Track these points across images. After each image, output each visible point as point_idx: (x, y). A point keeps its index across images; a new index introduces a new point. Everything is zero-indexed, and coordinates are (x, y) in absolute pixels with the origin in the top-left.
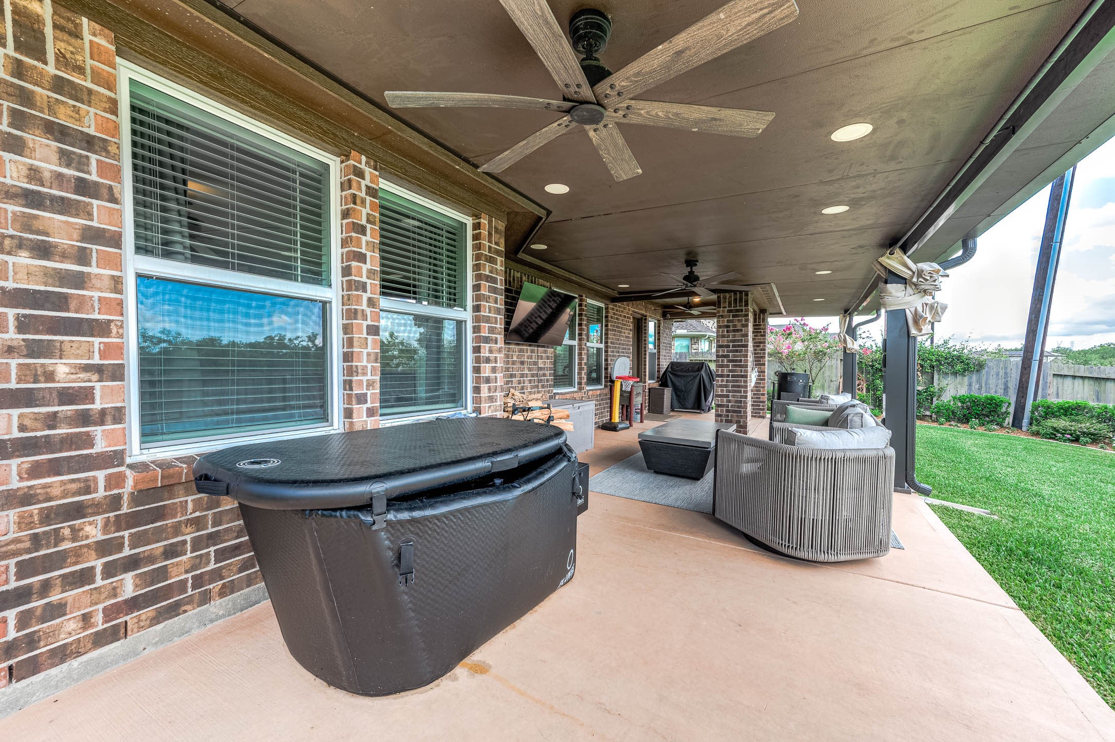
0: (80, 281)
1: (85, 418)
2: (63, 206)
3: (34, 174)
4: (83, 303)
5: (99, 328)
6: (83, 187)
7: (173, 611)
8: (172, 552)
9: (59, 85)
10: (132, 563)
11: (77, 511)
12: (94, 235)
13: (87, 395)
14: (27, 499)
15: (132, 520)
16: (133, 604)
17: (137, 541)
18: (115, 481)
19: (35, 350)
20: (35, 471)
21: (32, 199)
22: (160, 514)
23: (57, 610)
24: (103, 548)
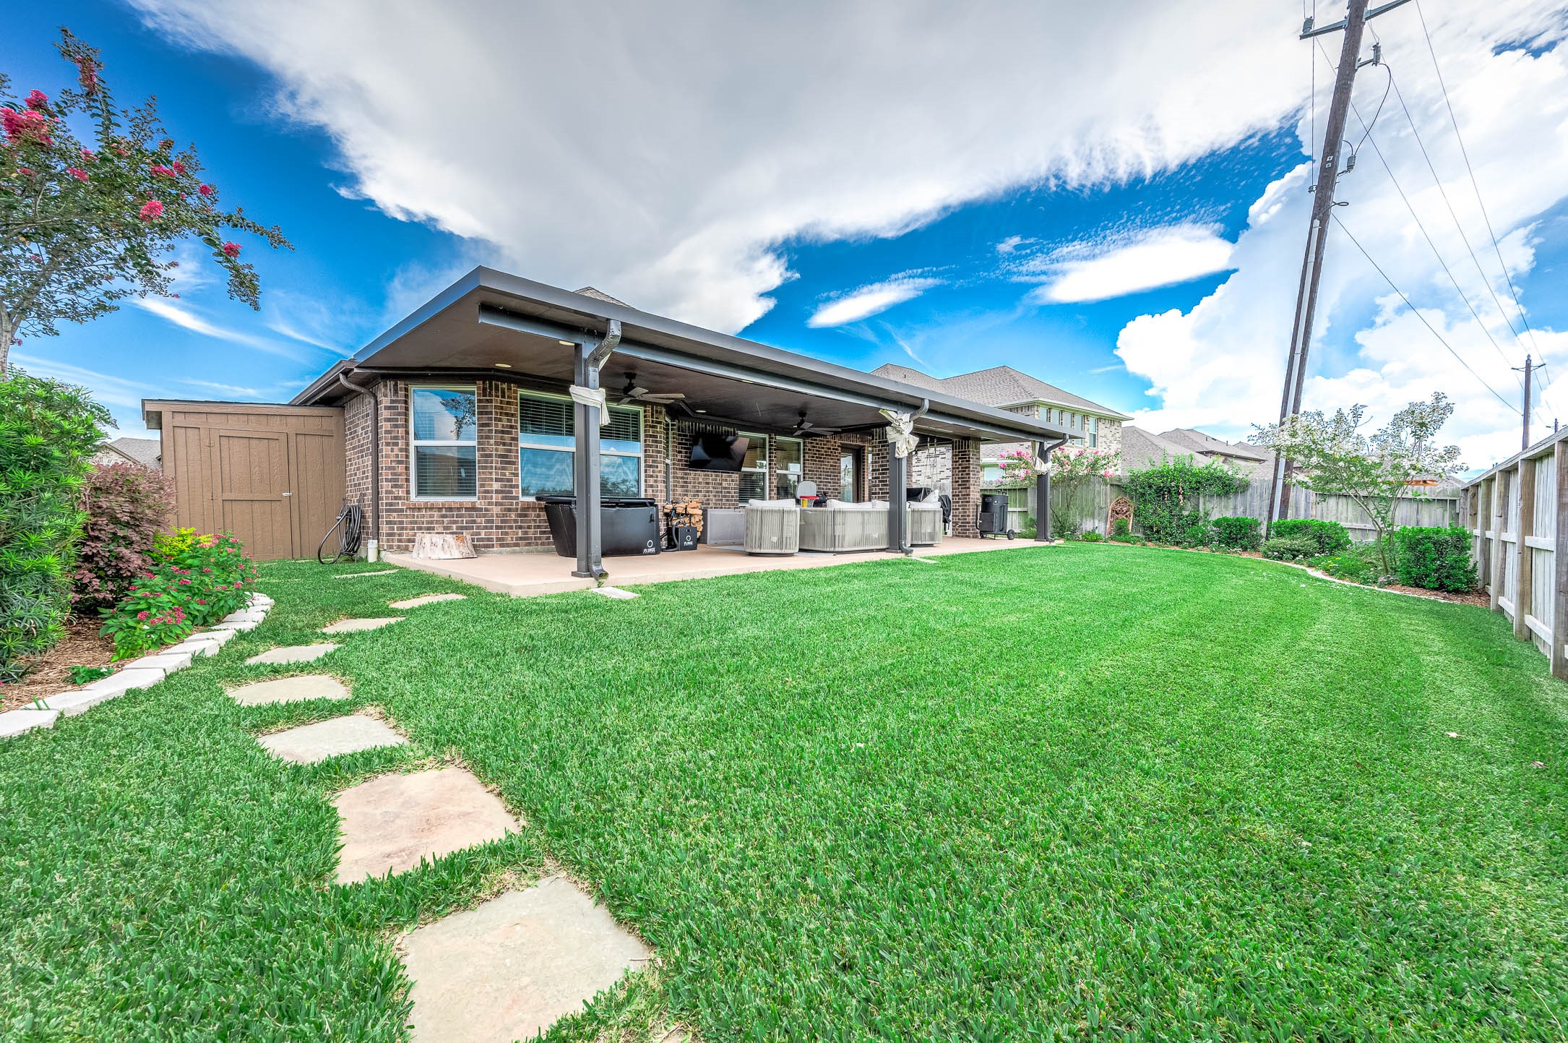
0: (510, 451)
1: (511, 486)
2: (508, 433)
3: (503, 426)
4: (511, 457)
5: (514, 463)
6: (511, 427)
7: (529, 544)
8: (529, 527)
9: (508, 403)
10: (520, 527)
11: (510, 510)
12: (513, 439)
13: (511, 480)
14: (501, 504)
15: (520, 516)
16: (521, 539)
17: (522, 521)
18: (517, 504)
19: (503, 468)
20: (503, 498)
21: (503, 432)
22: (526, 516)
23: (507, 534)
24: (516, 521)
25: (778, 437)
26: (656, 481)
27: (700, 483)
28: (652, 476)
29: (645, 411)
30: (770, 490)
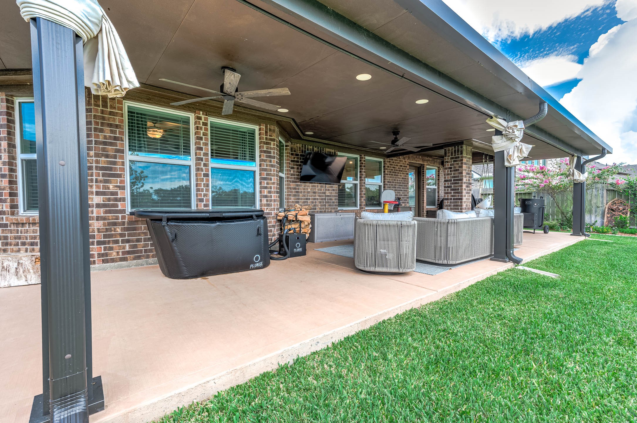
0: (115, 163)
1: (116, 200)
2: (111, 144)
3: (105, 137)
4: (116, 169)
5: (119, 176)
6: (115, 138)
7: (139, 258)
8: (138, 240)
9: (111, 113)
10: (128, 241)
11: (115, 224)
12: (118, 151)
13: (116, 194)
14: (104, 219)
15: (128, 229)
16: (128, 253)
17: (129, 235)
18: (123, 217)
19: (106, 181)
20: (106, 212)
21: (105, 143)
22: (135, 229)
23: (111, 249)
24: (122, 235)
25: (367, 158)
26: (270, 192)
27: (308, 192)
28: (266, 188)
29: (260, 129)
30: (361, 197)
